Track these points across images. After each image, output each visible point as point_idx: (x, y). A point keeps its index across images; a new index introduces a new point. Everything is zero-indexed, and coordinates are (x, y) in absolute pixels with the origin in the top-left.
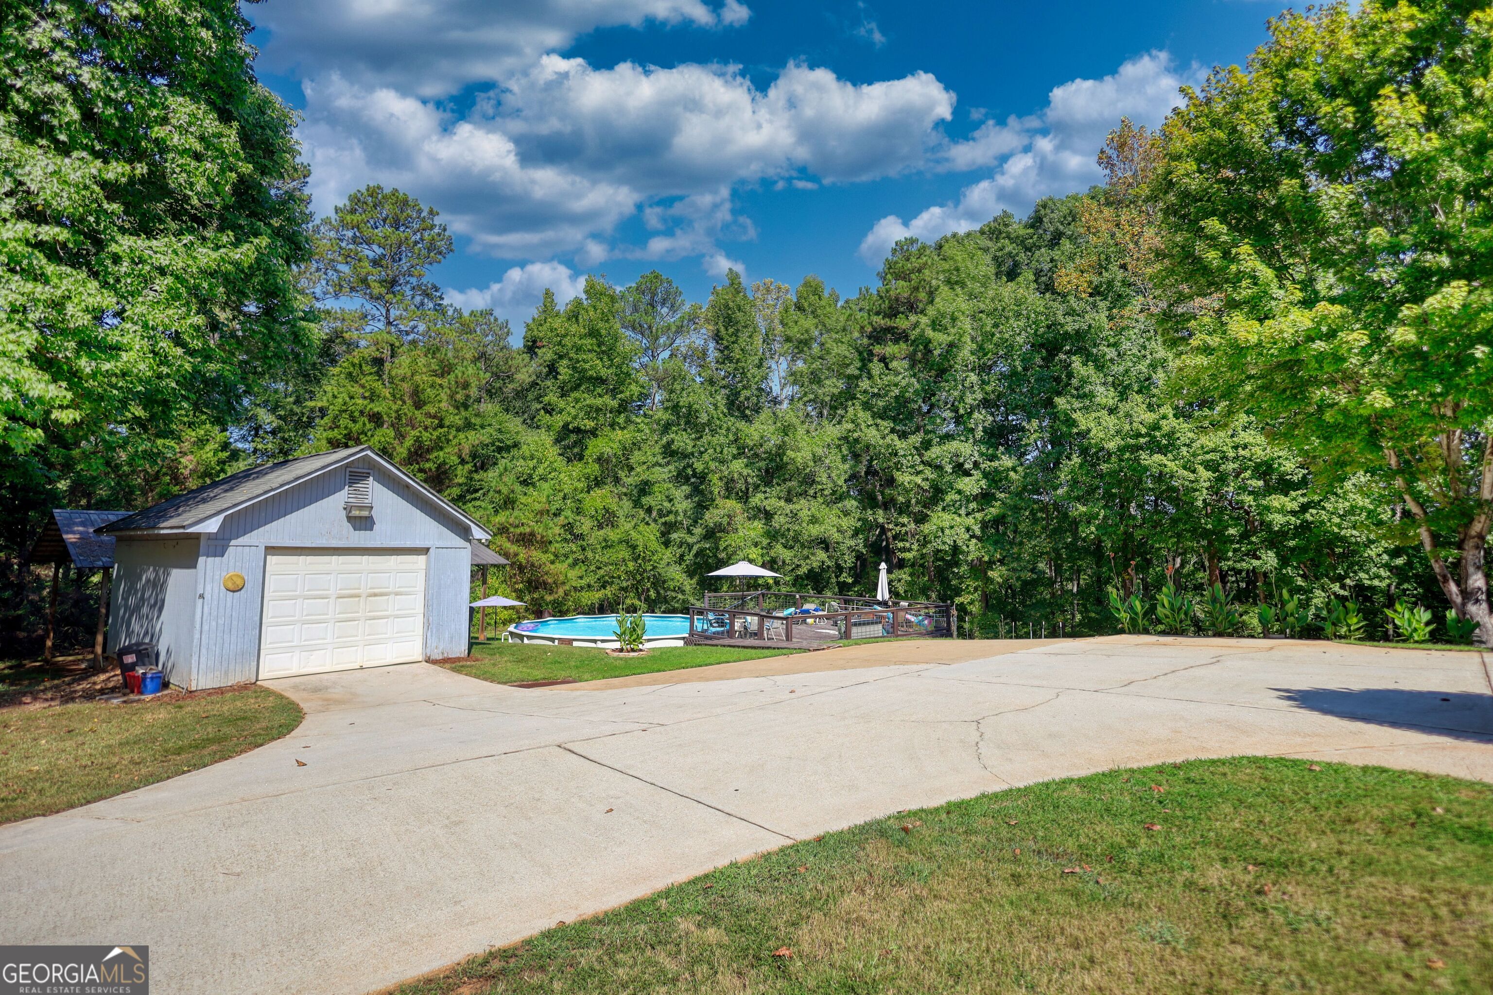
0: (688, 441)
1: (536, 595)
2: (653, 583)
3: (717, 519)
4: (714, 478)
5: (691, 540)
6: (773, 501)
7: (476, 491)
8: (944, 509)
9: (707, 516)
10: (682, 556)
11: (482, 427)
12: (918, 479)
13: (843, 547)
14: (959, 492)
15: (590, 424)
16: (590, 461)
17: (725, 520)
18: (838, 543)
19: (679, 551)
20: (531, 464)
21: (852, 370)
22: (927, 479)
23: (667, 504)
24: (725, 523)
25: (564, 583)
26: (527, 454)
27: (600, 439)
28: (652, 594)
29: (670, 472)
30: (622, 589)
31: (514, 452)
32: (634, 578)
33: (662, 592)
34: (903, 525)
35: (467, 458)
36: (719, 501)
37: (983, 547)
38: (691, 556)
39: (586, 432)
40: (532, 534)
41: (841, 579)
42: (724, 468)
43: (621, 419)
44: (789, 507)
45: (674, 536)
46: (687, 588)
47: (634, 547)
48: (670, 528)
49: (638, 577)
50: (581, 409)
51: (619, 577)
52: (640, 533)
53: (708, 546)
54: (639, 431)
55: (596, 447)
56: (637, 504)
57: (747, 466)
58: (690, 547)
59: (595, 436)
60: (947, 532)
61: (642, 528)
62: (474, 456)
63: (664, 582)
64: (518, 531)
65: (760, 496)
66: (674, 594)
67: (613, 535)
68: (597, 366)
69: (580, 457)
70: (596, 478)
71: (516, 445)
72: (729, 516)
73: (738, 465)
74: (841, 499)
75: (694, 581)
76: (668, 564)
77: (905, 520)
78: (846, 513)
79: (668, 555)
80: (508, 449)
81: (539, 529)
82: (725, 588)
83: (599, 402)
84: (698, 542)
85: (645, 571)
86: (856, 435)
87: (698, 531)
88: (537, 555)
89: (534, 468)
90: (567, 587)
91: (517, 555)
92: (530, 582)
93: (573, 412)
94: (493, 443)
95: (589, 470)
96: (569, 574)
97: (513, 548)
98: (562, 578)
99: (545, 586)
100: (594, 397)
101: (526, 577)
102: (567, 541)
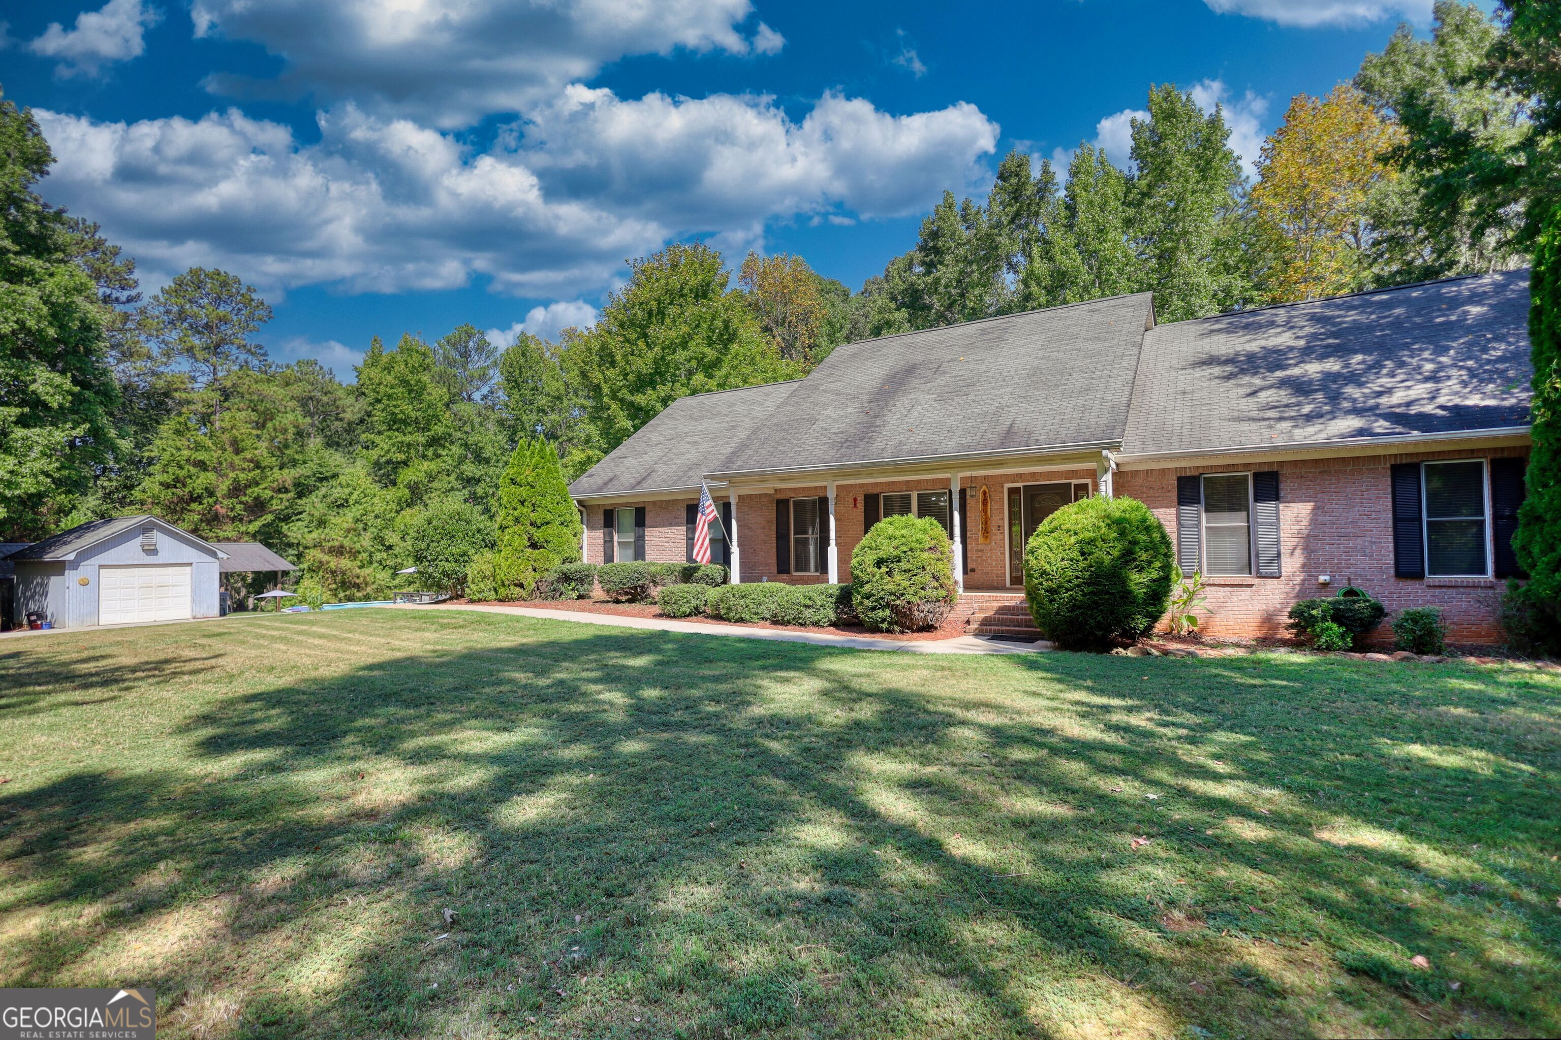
7: (301, 513)
11: (305, 462)
15: (401, 457)
16: (402, 486)
20: (347, 491)
26: (344, 483)
27: (411, 469)
31: (334, 482)
35: (291, 488)
39: (399, 463)
40: (342, 546)
43: (430, 453)
50: (393, 445)
54: (444, 462)
55: (407, 476)
59: (407, 466)
62: (297, 485)
64: (330, 544)
68: (408, 409)
69: (394, 484)
70: (406, 501)
71: (335, 476)
80: (326, 479)
81: (347, 543)
83: (408, 439)
88: (345, 563)
89: (351, 494)
90: (374, 586)
91: (328, 563)
92: (343, 583)
93: (386, 447)
94: (314, 475)
95: (400, 494)
96: (378, 576)
97: (325, 558)
98: (370, 579)
99: (358, 586)
100: (405, 435)
101: (339, 578)
102: (380, 551)
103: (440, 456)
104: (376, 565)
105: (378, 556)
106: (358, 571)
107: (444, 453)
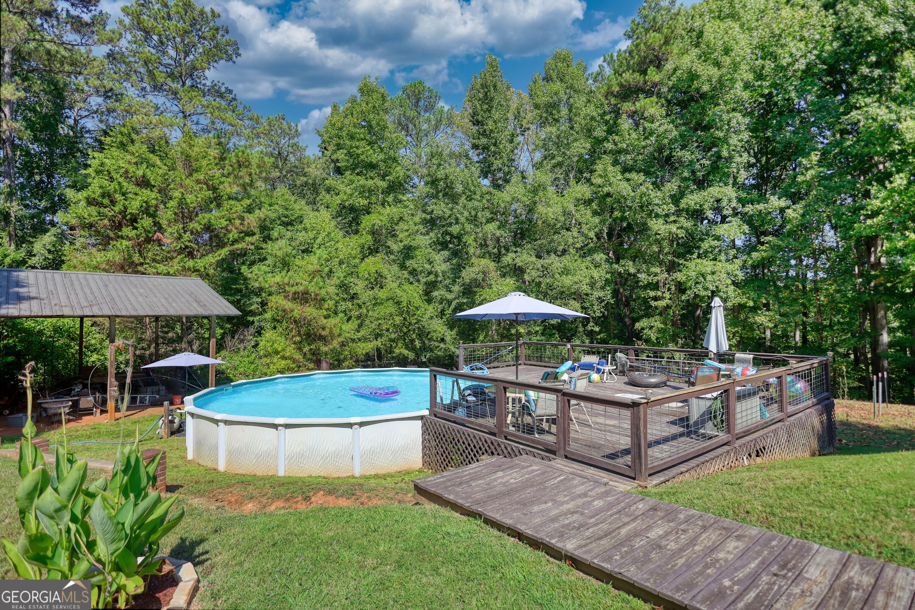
0: (445, 210)
1: (313, 347)
2: (417, 334)
3: (473, 275)
4: (469, 240)
5: (450, 296)
6: (525, 257)
8: (699, 257)
9: (464, 274)
10: (443, 311)
12: (673, 228)
13: (593, 298)
14: (718, 238)
15: (363, 202)
16: (364, 232)
17: (480, 277)
18: (587, 295)
19: (440, 307)
20: (311, 235)
21: (600, 132)
22: (682, 228)
23: (427, 266)
24: (480, 279)
25: (340, 335)
26: (308, 226)
27: (372, 215)
28: (418, 344)
29: (431, 238)
30: (391, 340)
31: (298, 226)
32: (401, 331)
33: (426, 342)
34: (656, 275)
36: (474, 260)
37: (744, 293)
38: (450, 311)
39: (361, 208)
40: (306, 292)
41: (589, 328)
42: (478, 230)
43: (390, 199)
44: (539, 263)
45: (435, 294)
46: (448, 338)
47: (398, 303)
48: (431, 286)
49: (405, 330)
50: (356, 189)
51: (388, 330)
52: (404, 291)
53: (465, 301)
55: (369, 222)
56: (403, 267)
57: (499, 228)
58: (449, 302)
59: (369, 213)
60: (709, 277)
61: (406, 287)
63: (429, 333)
64: (293, 289)
65: (511, 255)
66: (436, 344)
67: (382, 294)
69: (357, 231)
70: (369, 248)
71: (300, 220)
72: (484, 273)
73: (491, 228)
74: (591, 252)
75: (454, 332)
76: (432, 318)
77: (658, 270)
78: (597, 266)
79: (431, 310)
80: (291, 222)
81: (312, 289)
82: (481, 338)
84: (455, 299)
85: (410, 324)
86: (606, 190)
87: (456, 288)
88: (310, 311)
89: (315, 239)
90: (341, 339)
91: (292, 311)
92: (308, 335)
93: (349, 191)
94: (279, 219)
95: (363, 241)
96: (344, 327)
97: (288, 305)
98: (336, 331)
99: (322, 338)
100: (366, 179)
101: (303, 330)
102: (344, 300)
103: (400, 201)
104: (341, 315)
105: (343, 306)
106: (325, 321)
107: (405, 198)
